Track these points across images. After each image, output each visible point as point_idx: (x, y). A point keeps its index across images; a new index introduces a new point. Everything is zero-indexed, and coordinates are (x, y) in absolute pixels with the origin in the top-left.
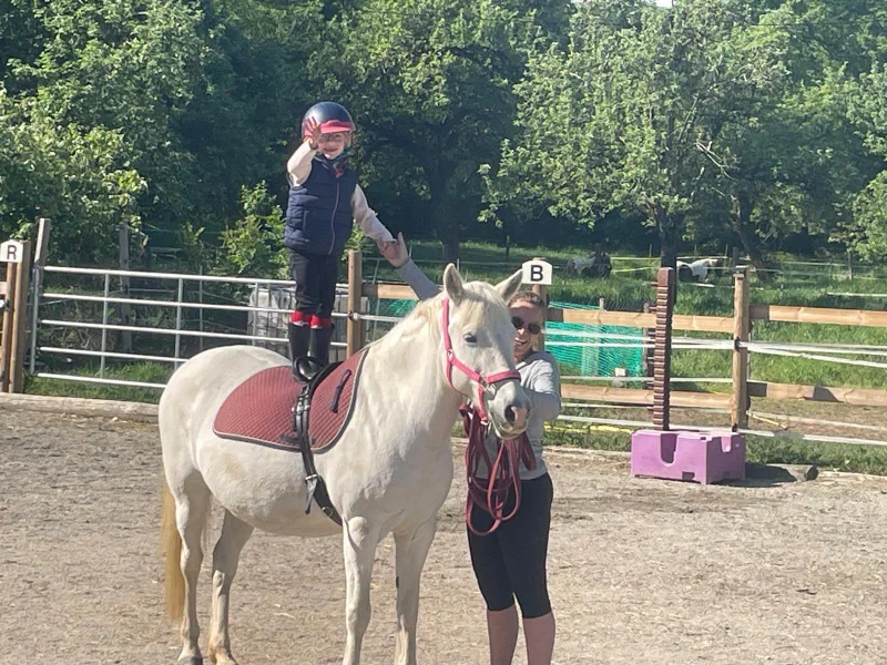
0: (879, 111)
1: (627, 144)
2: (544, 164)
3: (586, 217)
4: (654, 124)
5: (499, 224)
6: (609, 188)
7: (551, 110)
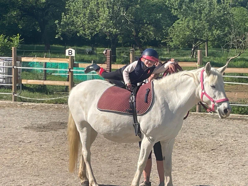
0: (175, 2)
1: (100, 14)
2: (75, 20)
3: (88, 36)
4: (108, 8)
5: (62, 39)
6: (95, 27)
7: (76, 3)
